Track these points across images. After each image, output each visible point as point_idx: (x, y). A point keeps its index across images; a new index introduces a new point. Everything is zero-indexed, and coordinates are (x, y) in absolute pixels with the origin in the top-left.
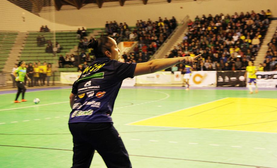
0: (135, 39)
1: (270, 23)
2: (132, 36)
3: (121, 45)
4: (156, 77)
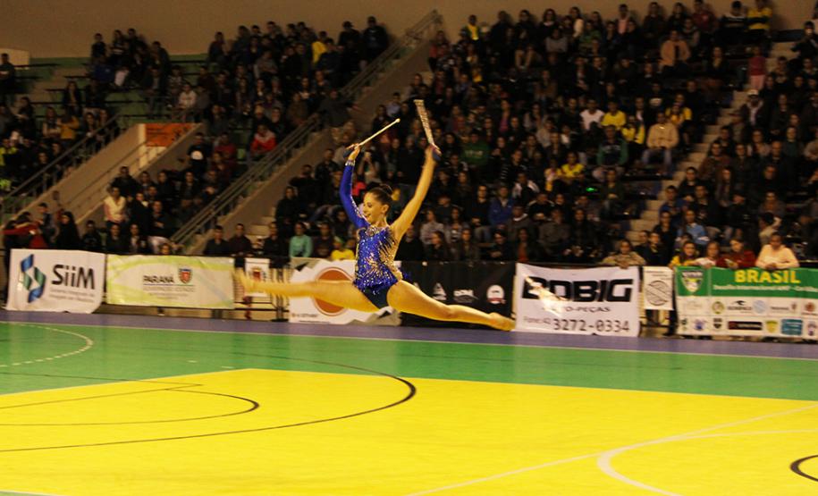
3: (136, 134)
4: (177, 281)
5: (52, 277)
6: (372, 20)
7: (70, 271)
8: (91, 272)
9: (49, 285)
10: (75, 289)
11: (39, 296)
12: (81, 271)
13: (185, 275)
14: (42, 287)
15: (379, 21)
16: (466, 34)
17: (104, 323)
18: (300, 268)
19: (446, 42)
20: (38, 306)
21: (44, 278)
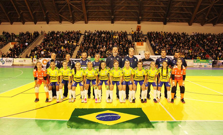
0: (18, 41)
1: (81, 36)
2: (16, 40)
3: (10, 44)
4: (24, 61)
5: (5, 61)
6: (37, 31)
7: (8, 60)
8: (11, 60)
9: (5, 62)
10: (9, 63)
11: (4, 63)
12: (10, 60)
13: (25, 61)
14: (4, 62)
15: (38, 32)
16: (48, 33)
17: (13, 67)
18: (40, 59)
19: (46, 34)
20: (4, 65)
21: (4, 61)
